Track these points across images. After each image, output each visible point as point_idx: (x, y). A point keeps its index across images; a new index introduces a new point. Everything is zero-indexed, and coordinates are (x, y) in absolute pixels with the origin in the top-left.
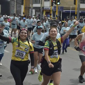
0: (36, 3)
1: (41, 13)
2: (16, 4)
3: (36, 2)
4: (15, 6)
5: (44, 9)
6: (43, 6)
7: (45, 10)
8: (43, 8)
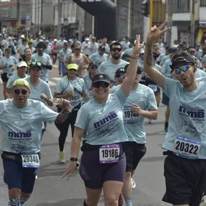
0: (181, 12)
1: (193, 35)
2: (132, 15)
3: (180, 10)
4: (129, 20)
5: (201, 26)
6: (196, 18)
7: (203, 29)
8: (197, 22)
